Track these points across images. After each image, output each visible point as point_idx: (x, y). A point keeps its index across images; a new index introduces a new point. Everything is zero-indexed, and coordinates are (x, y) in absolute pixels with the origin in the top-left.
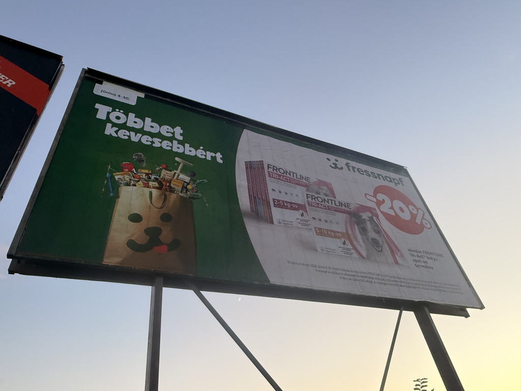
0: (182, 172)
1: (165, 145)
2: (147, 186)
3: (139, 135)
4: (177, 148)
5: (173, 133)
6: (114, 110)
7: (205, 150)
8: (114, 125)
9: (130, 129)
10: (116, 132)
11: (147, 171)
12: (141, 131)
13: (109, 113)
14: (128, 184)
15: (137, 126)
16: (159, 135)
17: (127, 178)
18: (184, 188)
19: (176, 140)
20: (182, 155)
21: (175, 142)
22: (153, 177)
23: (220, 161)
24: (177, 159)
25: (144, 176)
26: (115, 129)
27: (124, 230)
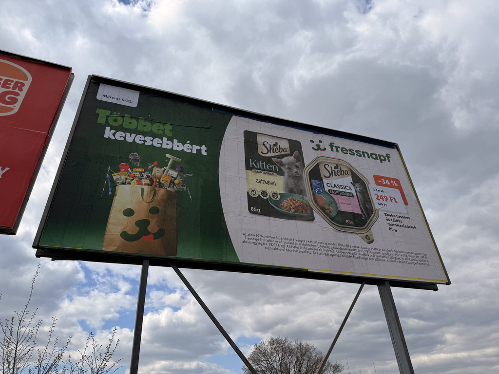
0: (171, 168)
1: (156, 142)
2: (139, 183)
3: (133, 135)
4: (166, 144)
5: (164, 131)
6: (112, 113)
7: (191, 144)
8: (112, 128)
9: (126, 130)
10: (114, 135)
11: (140, 170)
12: (135, 131)
13: (108, 117)
14: (124, 183)
15: (132, 127)
16: (150, 133)
17: (123, 177)
18: (172, 182)
20: (171, 151)
21: (165, 139)
23: (204, 153)
24: (167, 155)
25: (138, 175)
26: (113, 131)
27: (119, 224)
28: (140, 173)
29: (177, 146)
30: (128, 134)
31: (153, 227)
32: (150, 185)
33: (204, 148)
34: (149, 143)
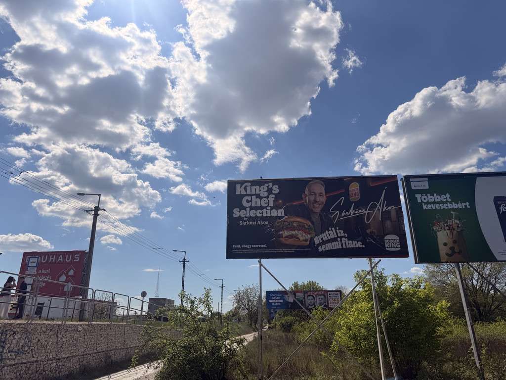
0: (455, 219)
1: (445, 206)
2: (445, 230)
3: (435, 205)
4: (450, 206)
5: (446, 199)
6: (422, 196)
7: (461, 203)
8: (425, 203)
9: (431, 203)
10: (427, 207)
11: (442, 223)
12: (435, 203)
13: (421, 198)
14: (439, 231)
15: (433, 200)
16: (441, 202)
17: (438, 228)
18: (458, 226)
19: (449, 202)
20: (453, 210)
21: (448, 203)
22: (446, 225)
23: (469, 207)
24: (451, 212)
25: (443, 226)
26: (426, 205)
27: (443, 251)
28: (443, 224)
29: (455, 206)
30: (432, 205)
31: (457, 250)
32: (449, 230)
33: (467, 204)
34: (442, 208)
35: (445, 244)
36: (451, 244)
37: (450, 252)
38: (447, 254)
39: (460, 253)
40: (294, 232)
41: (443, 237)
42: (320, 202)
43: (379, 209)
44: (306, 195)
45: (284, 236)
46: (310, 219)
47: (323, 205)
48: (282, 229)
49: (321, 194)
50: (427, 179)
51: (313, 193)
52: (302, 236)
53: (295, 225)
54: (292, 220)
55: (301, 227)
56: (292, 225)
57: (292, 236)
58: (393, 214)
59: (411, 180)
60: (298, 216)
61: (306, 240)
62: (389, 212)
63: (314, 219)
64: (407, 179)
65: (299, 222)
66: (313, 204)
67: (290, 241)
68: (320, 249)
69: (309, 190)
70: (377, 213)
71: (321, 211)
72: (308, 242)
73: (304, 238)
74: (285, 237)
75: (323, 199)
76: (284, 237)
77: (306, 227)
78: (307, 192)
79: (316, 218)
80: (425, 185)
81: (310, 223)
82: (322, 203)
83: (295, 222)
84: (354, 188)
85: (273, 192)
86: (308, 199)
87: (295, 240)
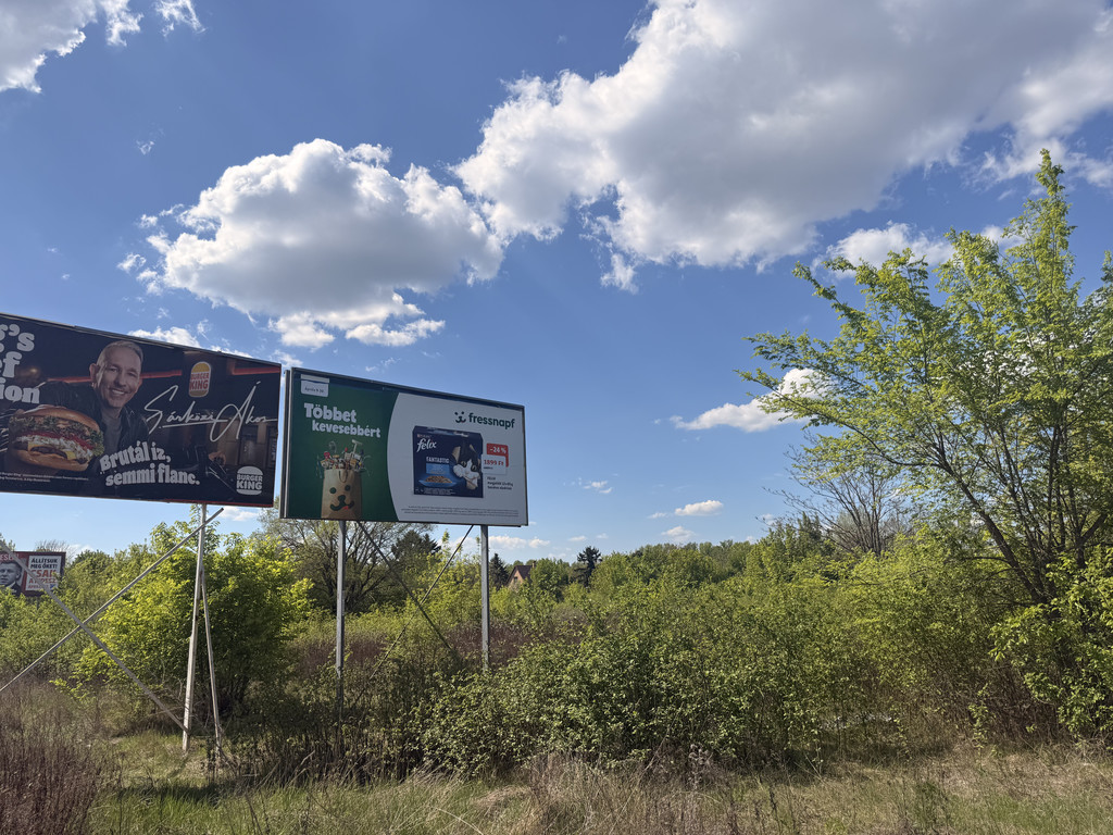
2: (337, 467)
18: (357, 464)
19: (353, 424)
22: (340, 460)
23: (379, 436)
24: (353, 441)
25: (335, 460)
27: (328, 499)
28: (337, 458)
29: (360, 432)
30: (327, 425)
32: (344, 468)
34: (341, 432)
35: (333, 491)
36: (340, 492)
37: (337, 504)
38: (332, 506)
39: (351, 505)
40: (56, 442)
41: (332, 478)
42: (127, 388)
43: (238, 419)
44: (99, 367)
45: (30, 446)
46: (97, 418)
47: (132, 395)
48: (29, 431)
49: (131, 373)
50: (328, 380)
51: (115, 366)
52: (73, 451)
53: (61, 426)
54: (55, 414)
55: (74, 433)
56: (55, 426)
57: (49, 450)
58: (262, 431)
59: (303, 376)
60: (71, 408)
61: (81, 461)
62: (254, 426)
63: (107, 421)
64: (297, 373)
65: (71, 421)
66: (111, 389)
67: (44, 459)
68: (110, 481)
69: (107, 359)
70: (234, 426)
71: (126, 405)
72: (86, 465)
73: (78, 456)
74: (33, 449)
75: (135, 383)
76: (29, 448)
77: (87, 433)
78: (101, 361)
79: (111, 419)
80: (322, 390)
81: (96, 427)
82: (131, 390)
83: (63, 419)
84: (202, 373)
85: (19, 346)
86: (100, 374)
87: (54, 458)
